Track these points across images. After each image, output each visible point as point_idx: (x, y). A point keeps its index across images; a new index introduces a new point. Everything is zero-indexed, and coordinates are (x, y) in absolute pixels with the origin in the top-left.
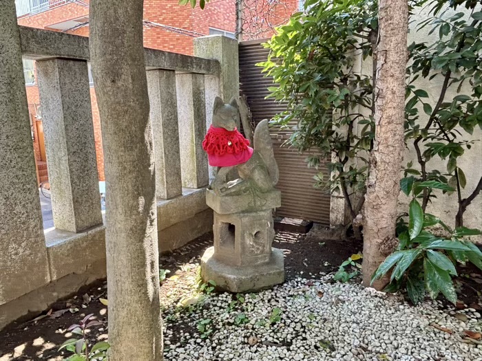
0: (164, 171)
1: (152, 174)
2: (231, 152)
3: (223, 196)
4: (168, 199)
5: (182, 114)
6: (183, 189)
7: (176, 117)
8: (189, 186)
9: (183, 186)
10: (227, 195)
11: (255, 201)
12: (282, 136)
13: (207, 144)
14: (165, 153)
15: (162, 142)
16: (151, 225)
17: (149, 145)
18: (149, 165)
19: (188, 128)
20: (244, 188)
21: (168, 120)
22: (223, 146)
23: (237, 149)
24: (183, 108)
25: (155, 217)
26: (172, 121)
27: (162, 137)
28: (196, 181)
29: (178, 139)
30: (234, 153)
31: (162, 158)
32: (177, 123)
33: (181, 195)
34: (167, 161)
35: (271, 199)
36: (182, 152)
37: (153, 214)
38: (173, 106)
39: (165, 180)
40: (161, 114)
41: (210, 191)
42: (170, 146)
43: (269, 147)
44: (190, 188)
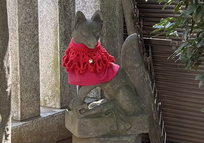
0: (19, 86)
1: (8, 95)
2: (92, 70)
3: (82, 118)
4: (21, 121)
5: (45, 13)
6: (42, 109)
7: (36, 19)
8: (49, 105)
9: (42, 104)
10: (86, 117)
11: (117, 125)
12: (177, 42)
13: (67, 61)
14: (21, 64)
15: (18, 51)
16: (6, 139)
17: (7, 70)
18: (7, 87)
19: (52, 31)
20: (105, 110)
21: (25, 23)
22: (84, 64)
23: (99, 68)
24: (45, 5)
25: (9, 132)
26: (30, 24)
27: (18, 45)
28: (59, 99)
29: (37, 46)
30: (95, 71)
31: (17, 70)
32: (37, 26)
33: (39, 116)
34: (22, 73)
35: (138, 123)
36: (42, 61)
37: (8, 130)
38: (32, 5)
39: (19, 97)
40: (17, 16)
41: (70, 112)
42: (27, 55)
43: (137, 65)
44: (51, 107)
